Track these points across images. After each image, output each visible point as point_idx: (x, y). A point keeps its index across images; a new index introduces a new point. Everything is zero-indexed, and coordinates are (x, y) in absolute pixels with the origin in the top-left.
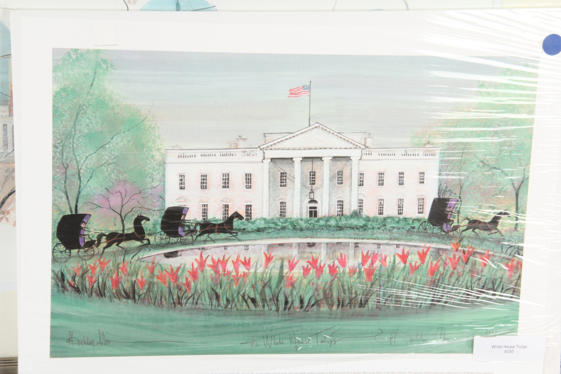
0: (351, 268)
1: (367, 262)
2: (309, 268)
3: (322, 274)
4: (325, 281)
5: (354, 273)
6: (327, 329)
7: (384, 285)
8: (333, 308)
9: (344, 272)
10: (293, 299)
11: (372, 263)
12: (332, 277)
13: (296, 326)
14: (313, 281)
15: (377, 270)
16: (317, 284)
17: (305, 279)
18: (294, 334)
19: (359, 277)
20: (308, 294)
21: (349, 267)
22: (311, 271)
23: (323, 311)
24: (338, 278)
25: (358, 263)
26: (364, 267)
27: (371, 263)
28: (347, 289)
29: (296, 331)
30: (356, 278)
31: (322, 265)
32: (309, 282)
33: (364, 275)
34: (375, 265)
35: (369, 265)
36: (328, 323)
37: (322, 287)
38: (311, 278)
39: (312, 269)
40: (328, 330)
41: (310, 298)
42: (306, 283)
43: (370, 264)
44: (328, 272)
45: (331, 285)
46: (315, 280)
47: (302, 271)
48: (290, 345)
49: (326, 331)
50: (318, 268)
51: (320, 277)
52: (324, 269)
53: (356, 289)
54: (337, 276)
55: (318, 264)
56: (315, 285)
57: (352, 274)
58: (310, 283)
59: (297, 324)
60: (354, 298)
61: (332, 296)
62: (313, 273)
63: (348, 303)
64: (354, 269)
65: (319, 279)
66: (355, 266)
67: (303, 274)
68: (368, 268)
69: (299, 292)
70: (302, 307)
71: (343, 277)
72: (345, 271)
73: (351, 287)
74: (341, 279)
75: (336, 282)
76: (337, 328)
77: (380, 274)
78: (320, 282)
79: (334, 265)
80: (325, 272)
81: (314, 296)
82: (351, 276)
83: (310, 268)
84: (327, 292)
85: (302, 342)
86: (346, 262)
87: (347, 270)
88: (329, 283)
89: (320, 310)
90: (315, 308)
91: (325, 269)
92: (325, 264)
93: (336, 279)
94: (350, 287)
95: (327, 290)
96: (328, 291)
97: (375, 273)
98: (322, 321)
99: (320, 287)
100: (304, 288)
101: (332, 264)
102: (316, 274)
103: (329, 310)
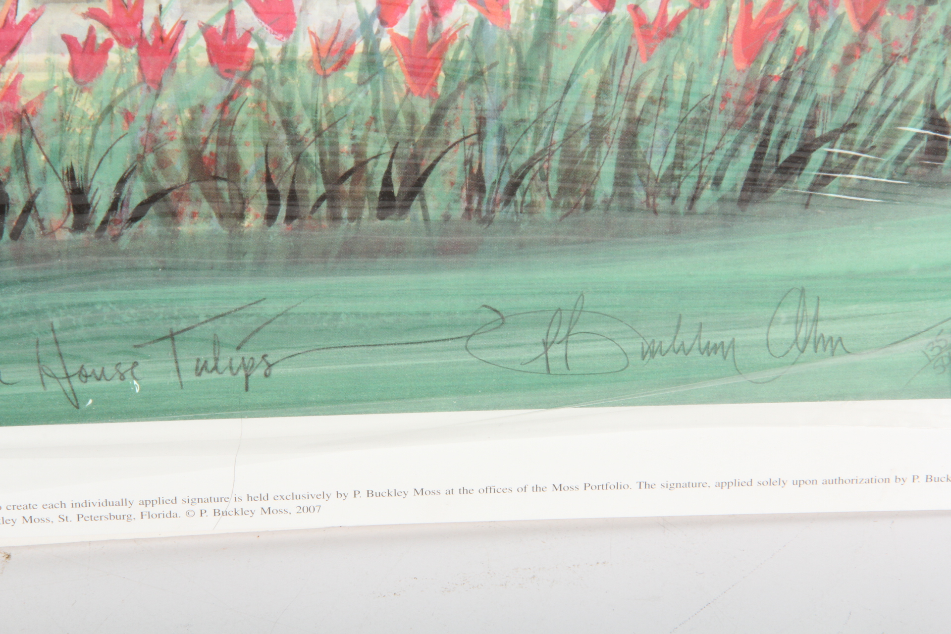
0: (326, 38)
1: (404, 8)
2: (100, 41)
3: (174, 67)
4: (195, 102)
5: (342, 64)
6: (223, 315)
7: (500, 109)
8: (246, 223)
9: (288, 62)
10: (34, 187)
11: (435, 12)
12: (225, 83)
13: (61, 307)
14: (127, 103)
15: (461, 46)
16: (149, 118)
17: (85, 95)
18: (57, 343)
19: (370, 79)
20: (106, 160)
21: (311, 33)
22: (113, 57)
23: (193, 236)
24: (259, 85)
25: (361, 13)
26: (390, 32)
27: (427, 10)
28: (311, 137)
29: (64, 329)
30: (355, 81)
31: (169, 25)
32: (110, 108)
33: (397, 70)
34: (448, 21)
35: (417, 21)
36: (224, 288)
37: (179, 130)
38: (119, 91)
39: (116, 45)
40: (228, 320)
41: (122, 181)
42: (91, 113)
43: (424, 15)
44: (202, 58)
45: (225, 123)
46: (139, 94)
47: (65, 59)
48: (40, 389)
49: (218, 322)
50: (150, 42)
51: (164, 83)
52: (181, 46)
53: (359, 133)
54: (254, 76)
55: (147, 25)
56: (140, 122)
57: (329, 66)
58: (115, 110)
59: (65, 299)
60: (350, 172)
61: (234, 168)
62: (122, 64)
63: (321, 199)
64: (341, 38)
65: (157, 96)
66: (345, 26)
67: (74, 69)
68: (412, 37)
69: (61, 154)
70: (79, 226)
71: (283, 82)
72: (294, 51)
73: (333, 125)
74: (279, 94)
75: (249, 105)
76: (270, 308)
77: (477, 61)
78: (164, 106)
79: (230, 28)
80: (189, 58)
81: (142, 170)
82: (325, 76)
83: (108, 45)
84: (206, 153)
85: (98, 373)
86: (297, 10)
87: (304, 49)
88: (212, 115)
89: (176, 235)
90: (150, 226)
91: (188, 44)
92: (184, 23)
93: (249, 92)
94: (325, 125)
95: (206, 141)
96: (211, 147)
97: (450, 55)
98: (191, 283)
99: (169, 129)
100: (81, 134)
101: (220, 24)
102: (141, 68)
103: (225, 232)
